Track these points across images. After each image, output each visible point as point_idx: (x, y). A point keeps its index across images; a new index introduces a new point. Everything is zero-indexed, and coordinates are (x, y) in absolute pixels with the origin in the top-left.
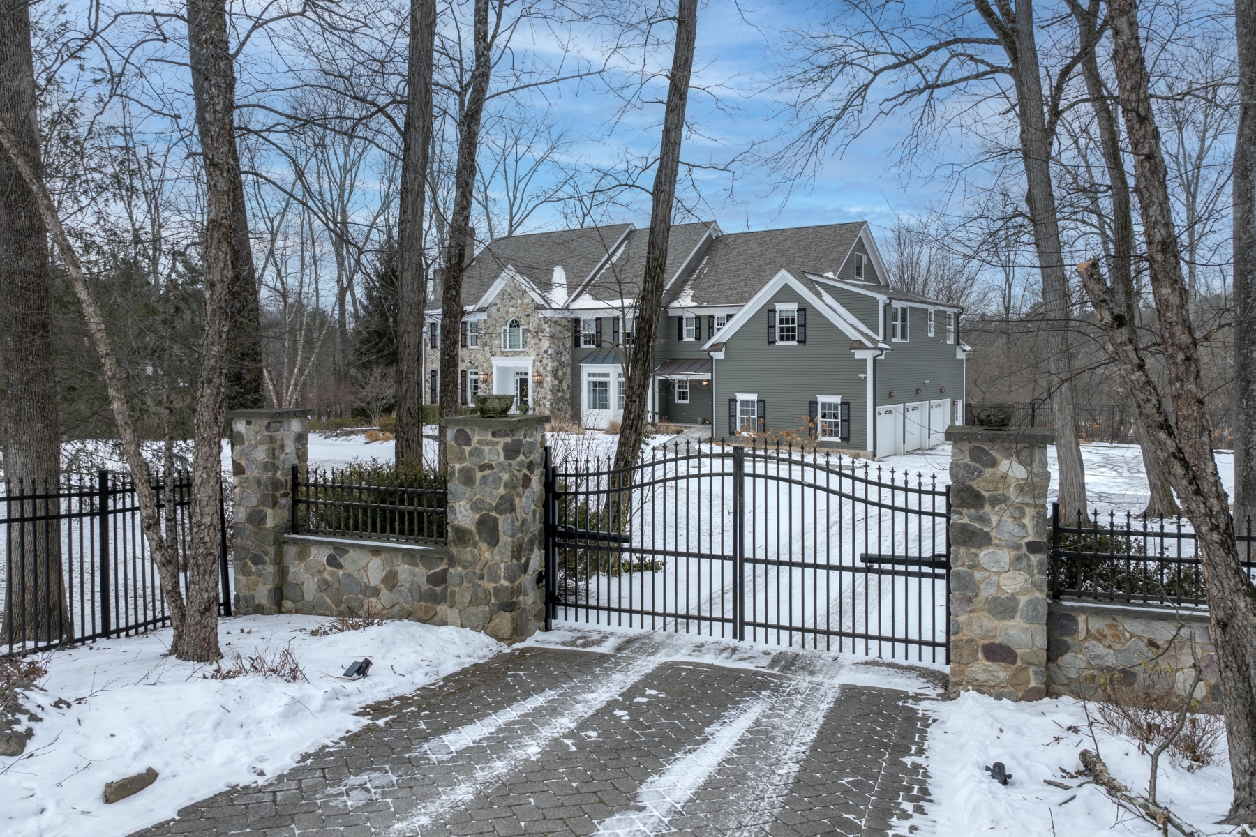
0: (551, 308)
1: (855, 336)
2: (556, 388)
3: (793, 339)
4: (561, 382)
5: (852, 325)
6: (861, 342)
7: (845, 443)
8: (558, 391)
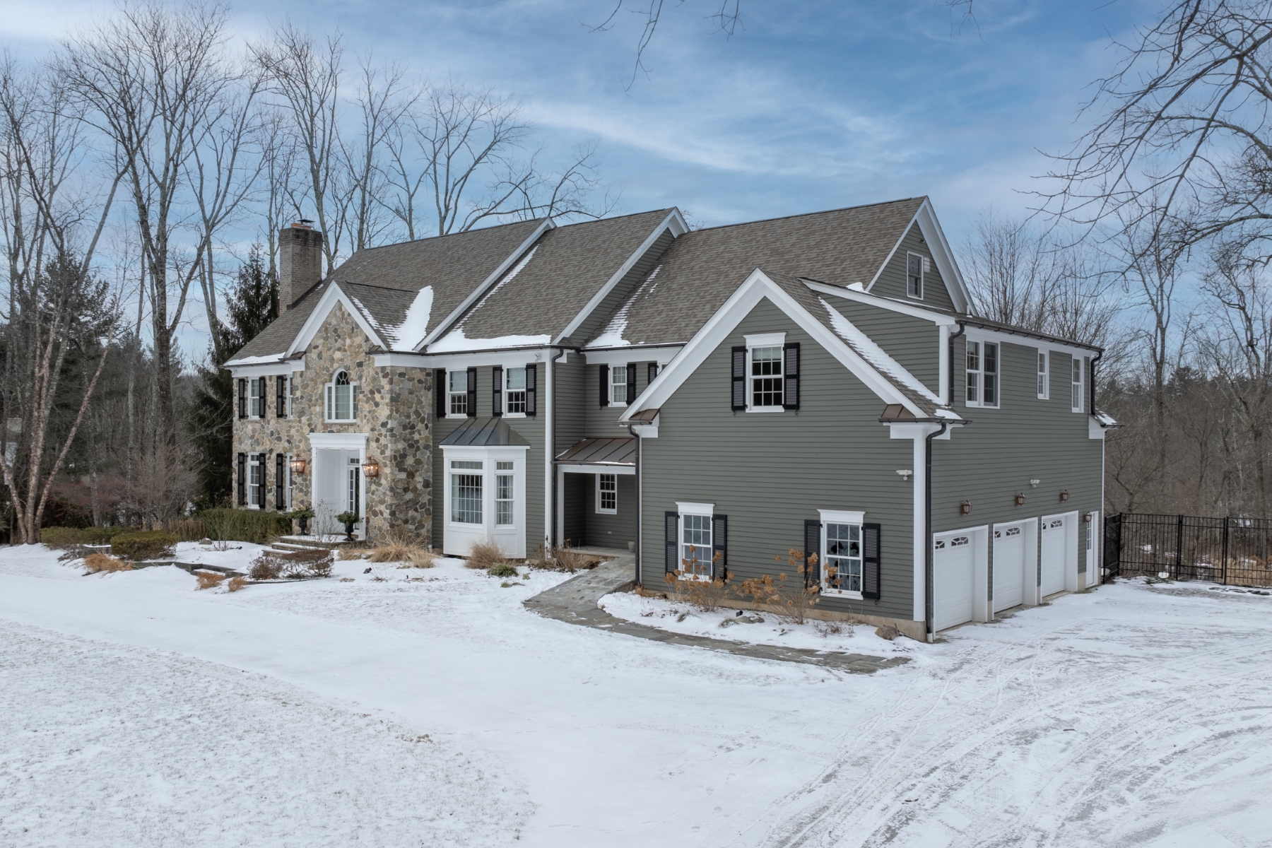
0: (391, 352)
1: (891, 395)
2: (400, 486)
3: (778, 402)
4: (411, 475)
5: (885, 375)
6: (902, 408)
7: (871, 603)
8: (406, 490)
